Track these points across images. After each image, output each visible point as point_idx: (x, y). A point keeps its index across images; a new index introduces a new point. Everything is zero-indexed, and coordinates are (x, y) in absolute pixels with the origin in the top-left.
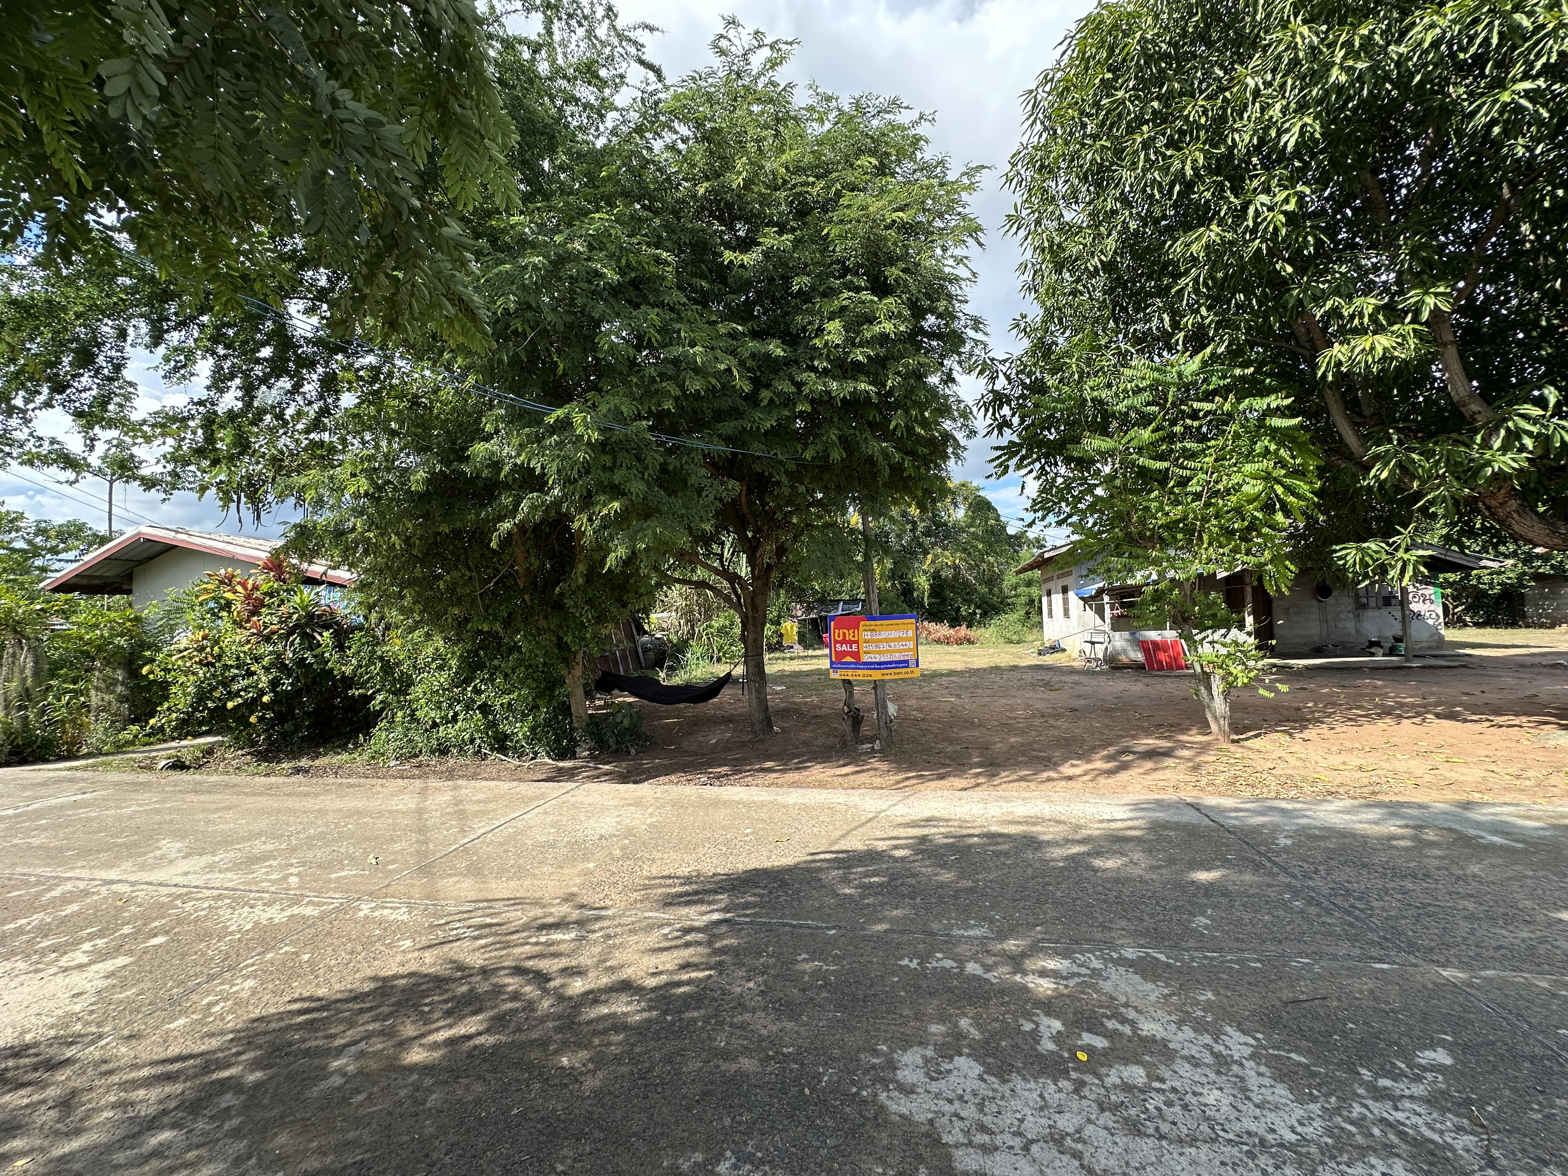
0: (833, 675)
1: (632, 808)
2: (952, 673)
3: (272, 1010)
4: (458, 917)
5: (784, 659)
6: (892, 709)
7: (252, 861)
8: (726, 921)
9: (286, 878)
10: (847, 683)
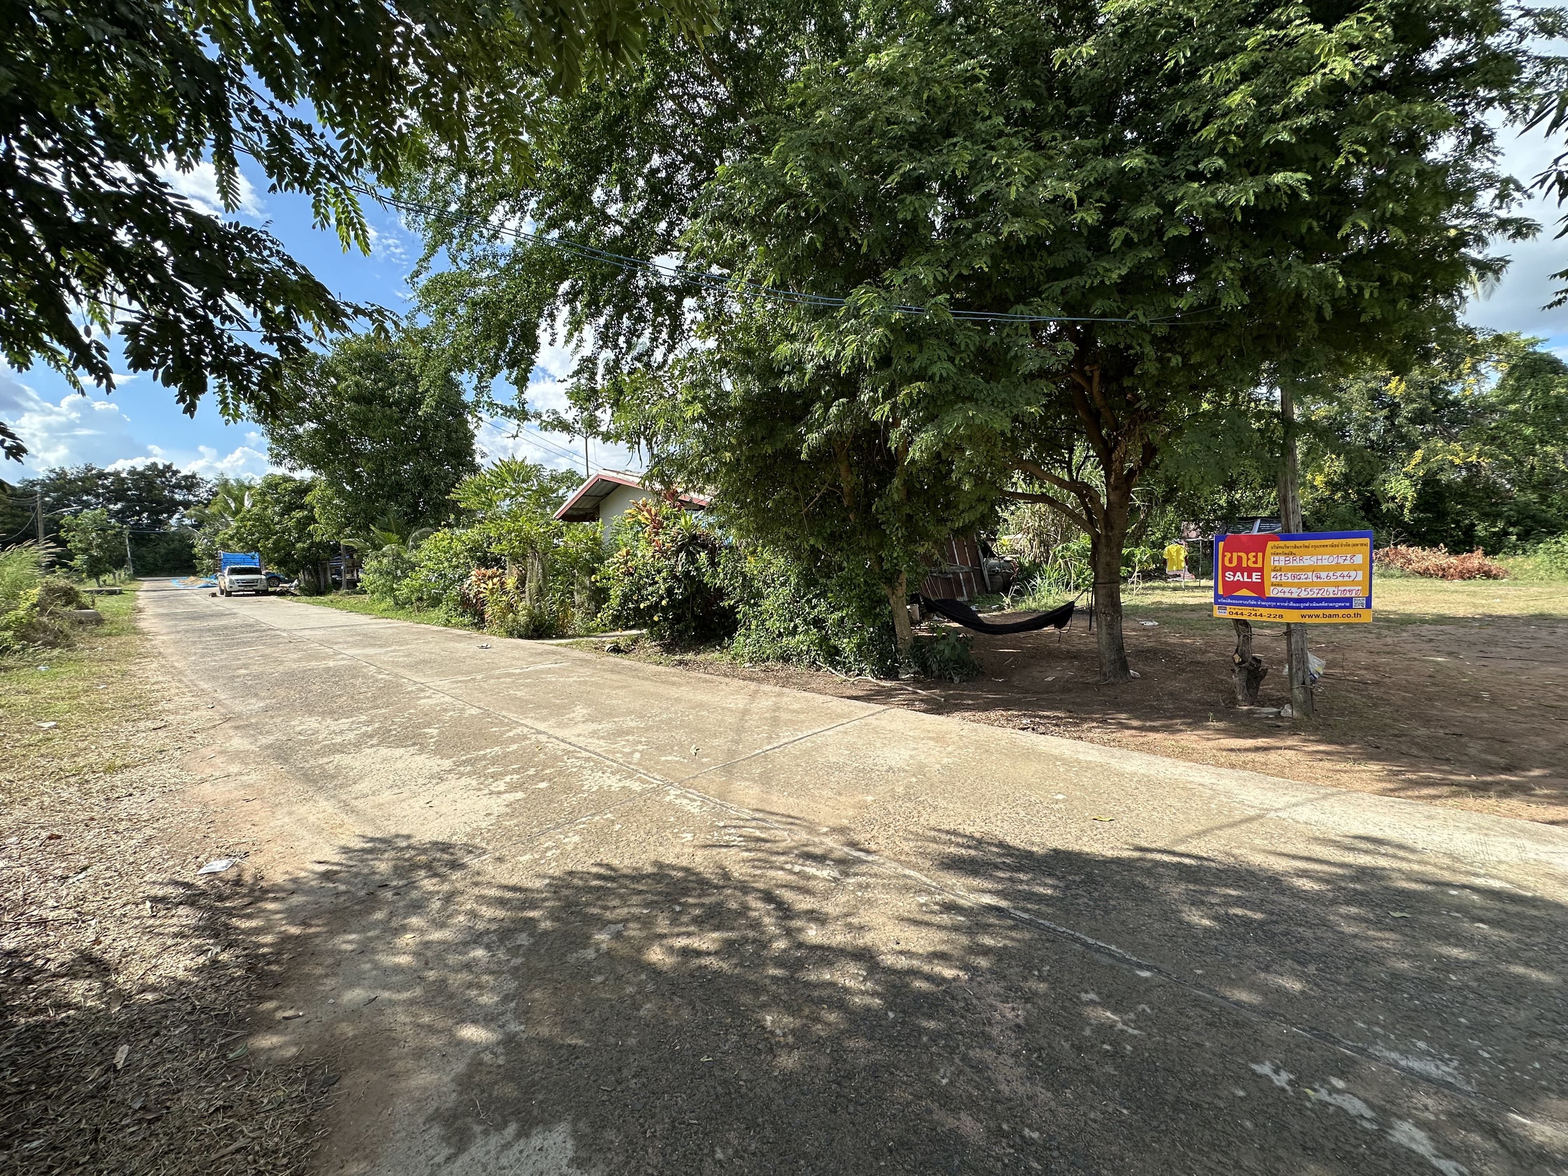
0: (1217, 613)
1: (932, 743)
2: (1441, 620)
3: (580, 868)
4: (735, 822)
5: (1163, 589)
6: (1316, 664)
7: (621, 733)
8: (998, 909)
9: (632, 753)
10: (1242, 625)
